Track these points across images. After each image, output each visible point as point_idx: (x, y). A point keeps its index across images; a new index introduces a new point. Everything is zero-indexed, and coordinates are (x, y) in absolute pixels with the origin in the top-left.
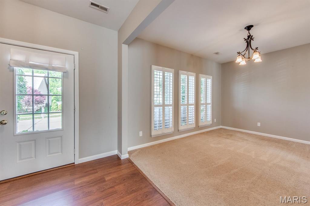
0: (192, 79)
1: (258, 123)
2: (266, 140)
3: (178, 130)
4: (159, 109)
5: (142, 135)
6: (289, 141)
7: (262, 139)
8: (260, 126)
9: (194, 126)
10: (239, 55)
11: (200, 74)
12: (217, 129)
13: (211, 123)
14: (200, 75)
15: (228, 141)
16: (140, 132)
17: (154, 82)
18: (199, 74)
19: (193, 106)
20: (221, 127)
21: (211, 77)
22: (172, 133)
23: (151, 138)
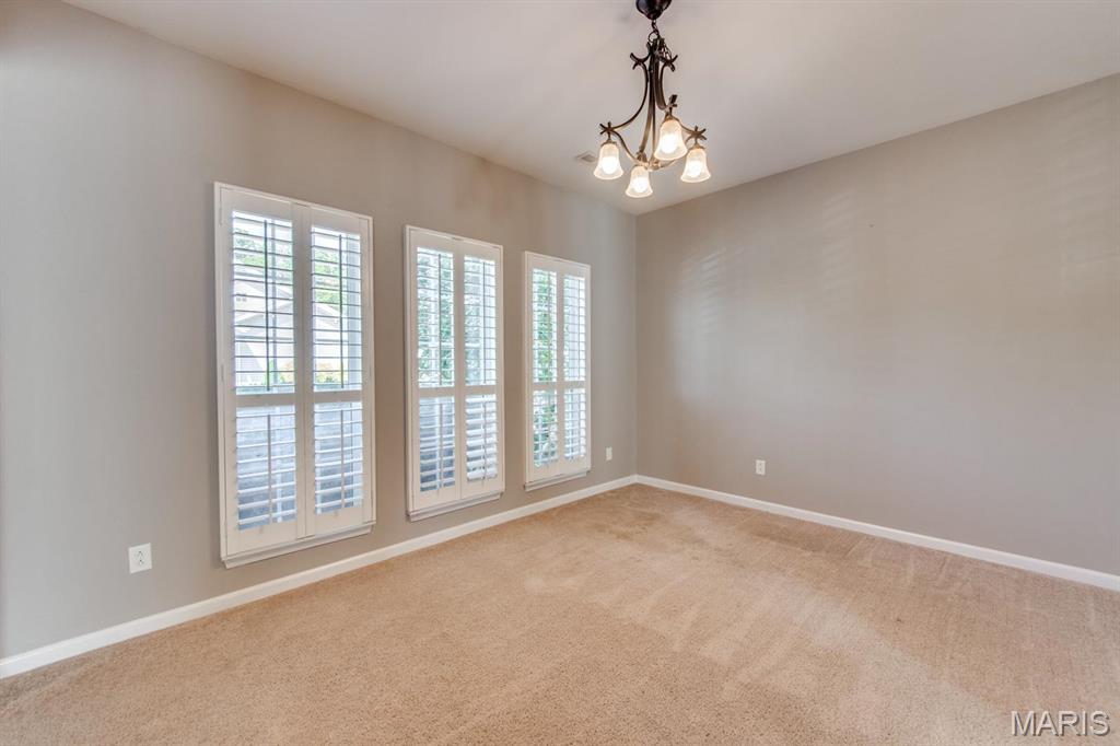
0: (484, 272)
1: (758, 462)
2: (773, 539)
3: (408, 515)
4: (266, 419)
5: (148, 565)
6: (858, 536)
7: (760, 535)
8: (765, 476)
9: (499, 486)
10: (609, 141)
11: (526, 253)
12: (612, 492)
13: (587, 465)
14: (530, 257)
15: (626, 550)
16: (133, 551)
17: (233, 273)
18: (524, 250)
19: (493, 397)
20: (635, 479)
21: (586, 269)
22: (368, 531)
23: (218, 571)
